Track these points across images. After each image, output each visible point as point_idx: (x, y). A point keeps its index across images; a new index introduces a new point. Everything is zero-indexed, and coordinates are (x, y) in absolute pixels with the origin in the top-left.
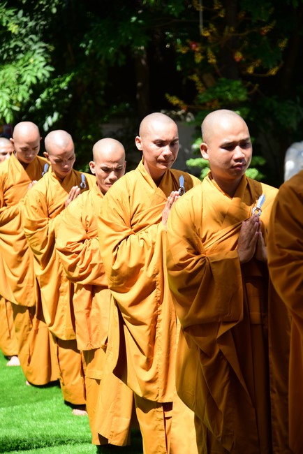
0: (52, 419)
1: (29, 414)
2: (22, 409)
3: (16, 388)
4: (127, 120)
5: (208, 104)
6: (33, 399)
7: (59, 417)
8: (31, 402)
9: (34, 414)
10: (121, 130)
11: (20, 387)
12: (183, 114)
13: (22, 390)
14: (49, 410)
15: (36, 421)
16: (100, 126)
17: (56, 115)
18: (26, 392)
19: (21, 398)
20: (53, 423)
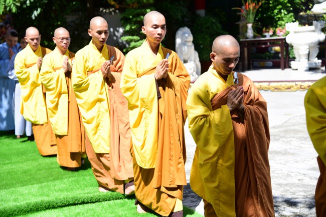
0: (67, 191)
1: (52, 188)
2: (48, 185)
3: (39, 172)
4: (80, 13)
5: (131, 5)
6: (51, 179)
7: (72, 189)
8: (50, 181)
9: (56, 188)
10: (77, 19)
11: (41, 172)
12: (113, 11)
13: (43, 173)
14: (64, 186)
15: (58, 192)
16: (65, 16)
17: (39, 10)
18: (46, 175)
19: (44, 178)
20: (68, 193)
